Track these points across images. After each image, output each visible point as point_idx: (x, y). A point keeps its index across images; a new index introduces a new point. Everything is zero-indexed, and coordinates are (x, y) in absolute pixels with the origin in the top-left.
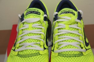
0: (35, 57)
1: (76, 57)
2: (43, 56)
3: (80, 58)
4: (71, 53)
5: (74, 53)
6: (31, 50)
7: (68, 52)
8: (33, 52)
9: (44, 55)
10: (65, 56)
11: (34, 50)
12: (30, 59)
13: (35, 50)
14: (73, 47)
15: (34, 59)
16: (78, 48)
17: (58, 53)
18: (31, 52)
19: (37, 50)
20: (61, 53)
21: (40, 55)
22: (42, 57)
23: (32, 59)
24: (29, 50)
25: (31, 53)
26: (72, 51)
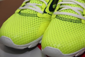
0: (31, 17)
1: (71, 22)
2: (40, 18)
3: (76, 24)
4: (68, 17)
5: (70, 18)
6: (30, 10)
7: (66, 16)
8: (31, 12)
9: (42, 18)
10: (60, 19)
11: (32, 11)
12: (25, 18)
13: (34, 11)
14: (72, 12)
15: (29, 18)
16: (78, 14)
17: (57, 15)
18: (29, 11)
19: (36, 12)
20: (59, 16)
21: (37, 17)
22: (39, 20)
23: (28, 18)
24: (28, 10)
25: (28, 13)
26: (70, 16)
